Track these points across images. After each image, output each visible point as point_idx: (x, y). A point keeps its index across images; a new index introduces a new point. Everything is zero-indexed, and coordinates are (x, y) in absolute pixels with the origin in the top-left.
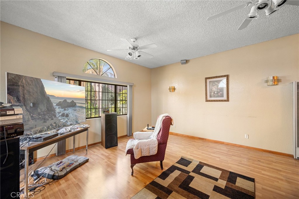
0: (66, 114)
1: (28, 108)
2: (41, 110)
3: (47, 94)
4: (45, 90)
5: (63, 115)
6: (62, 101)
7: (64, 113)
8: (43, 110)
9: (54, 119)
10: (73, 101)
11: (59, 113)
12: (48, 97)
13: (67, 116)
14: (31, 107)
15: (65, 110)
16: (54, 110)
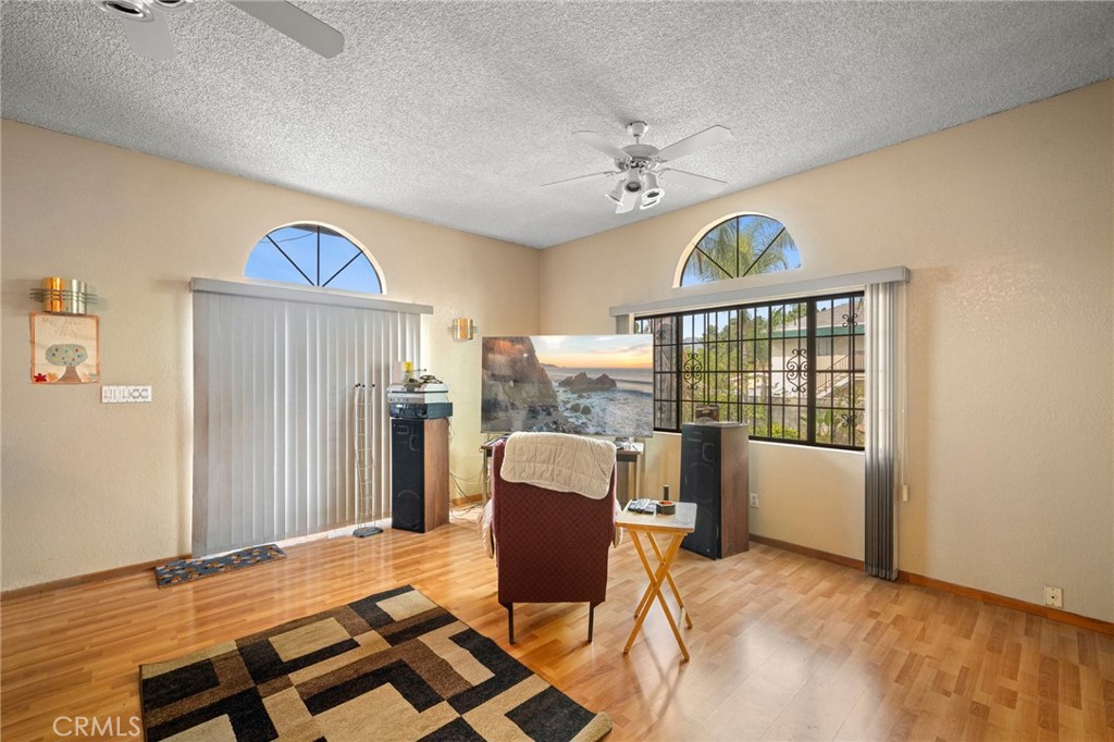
0: (582, 406)
1: (507, 389)
2: (527, 393)
3: (540, 362)
4: (536, 354)
5: (575, 409)
6: (574, 376)
7: (578, 405)
8: (531, 395)
9: (554, 414)
10: (605, 376)
11: (565, 403)
12: (542, 370)
13: (586, 411)
14: (510, 388)
15: (580, 397)
16: (554, 396)
